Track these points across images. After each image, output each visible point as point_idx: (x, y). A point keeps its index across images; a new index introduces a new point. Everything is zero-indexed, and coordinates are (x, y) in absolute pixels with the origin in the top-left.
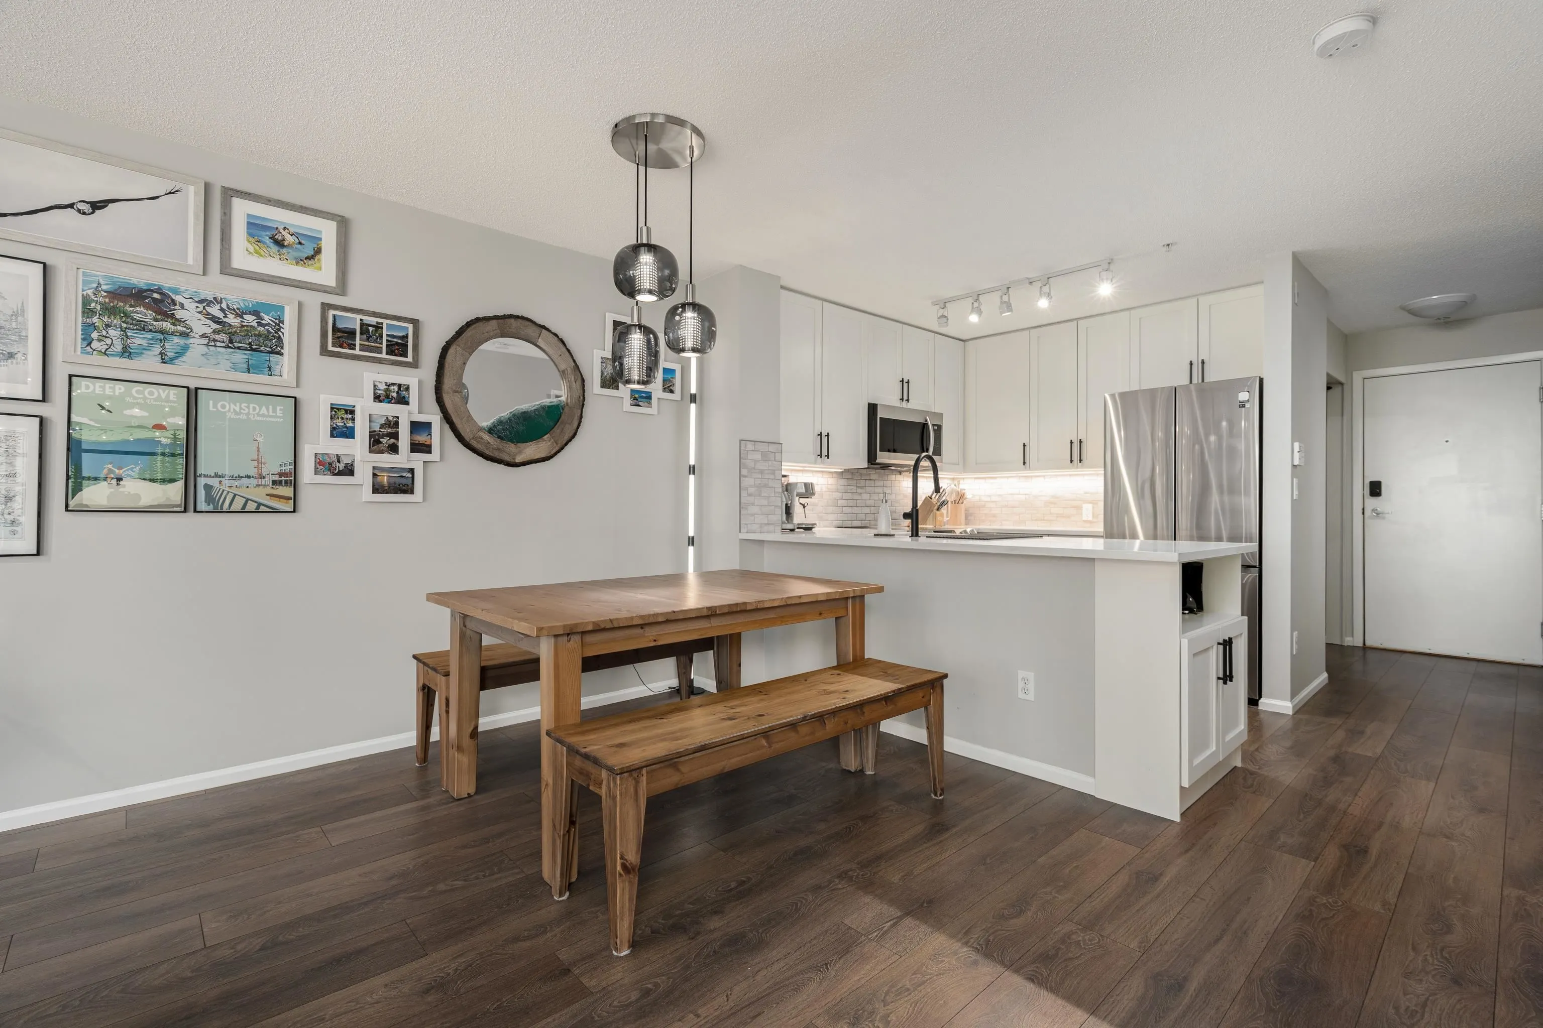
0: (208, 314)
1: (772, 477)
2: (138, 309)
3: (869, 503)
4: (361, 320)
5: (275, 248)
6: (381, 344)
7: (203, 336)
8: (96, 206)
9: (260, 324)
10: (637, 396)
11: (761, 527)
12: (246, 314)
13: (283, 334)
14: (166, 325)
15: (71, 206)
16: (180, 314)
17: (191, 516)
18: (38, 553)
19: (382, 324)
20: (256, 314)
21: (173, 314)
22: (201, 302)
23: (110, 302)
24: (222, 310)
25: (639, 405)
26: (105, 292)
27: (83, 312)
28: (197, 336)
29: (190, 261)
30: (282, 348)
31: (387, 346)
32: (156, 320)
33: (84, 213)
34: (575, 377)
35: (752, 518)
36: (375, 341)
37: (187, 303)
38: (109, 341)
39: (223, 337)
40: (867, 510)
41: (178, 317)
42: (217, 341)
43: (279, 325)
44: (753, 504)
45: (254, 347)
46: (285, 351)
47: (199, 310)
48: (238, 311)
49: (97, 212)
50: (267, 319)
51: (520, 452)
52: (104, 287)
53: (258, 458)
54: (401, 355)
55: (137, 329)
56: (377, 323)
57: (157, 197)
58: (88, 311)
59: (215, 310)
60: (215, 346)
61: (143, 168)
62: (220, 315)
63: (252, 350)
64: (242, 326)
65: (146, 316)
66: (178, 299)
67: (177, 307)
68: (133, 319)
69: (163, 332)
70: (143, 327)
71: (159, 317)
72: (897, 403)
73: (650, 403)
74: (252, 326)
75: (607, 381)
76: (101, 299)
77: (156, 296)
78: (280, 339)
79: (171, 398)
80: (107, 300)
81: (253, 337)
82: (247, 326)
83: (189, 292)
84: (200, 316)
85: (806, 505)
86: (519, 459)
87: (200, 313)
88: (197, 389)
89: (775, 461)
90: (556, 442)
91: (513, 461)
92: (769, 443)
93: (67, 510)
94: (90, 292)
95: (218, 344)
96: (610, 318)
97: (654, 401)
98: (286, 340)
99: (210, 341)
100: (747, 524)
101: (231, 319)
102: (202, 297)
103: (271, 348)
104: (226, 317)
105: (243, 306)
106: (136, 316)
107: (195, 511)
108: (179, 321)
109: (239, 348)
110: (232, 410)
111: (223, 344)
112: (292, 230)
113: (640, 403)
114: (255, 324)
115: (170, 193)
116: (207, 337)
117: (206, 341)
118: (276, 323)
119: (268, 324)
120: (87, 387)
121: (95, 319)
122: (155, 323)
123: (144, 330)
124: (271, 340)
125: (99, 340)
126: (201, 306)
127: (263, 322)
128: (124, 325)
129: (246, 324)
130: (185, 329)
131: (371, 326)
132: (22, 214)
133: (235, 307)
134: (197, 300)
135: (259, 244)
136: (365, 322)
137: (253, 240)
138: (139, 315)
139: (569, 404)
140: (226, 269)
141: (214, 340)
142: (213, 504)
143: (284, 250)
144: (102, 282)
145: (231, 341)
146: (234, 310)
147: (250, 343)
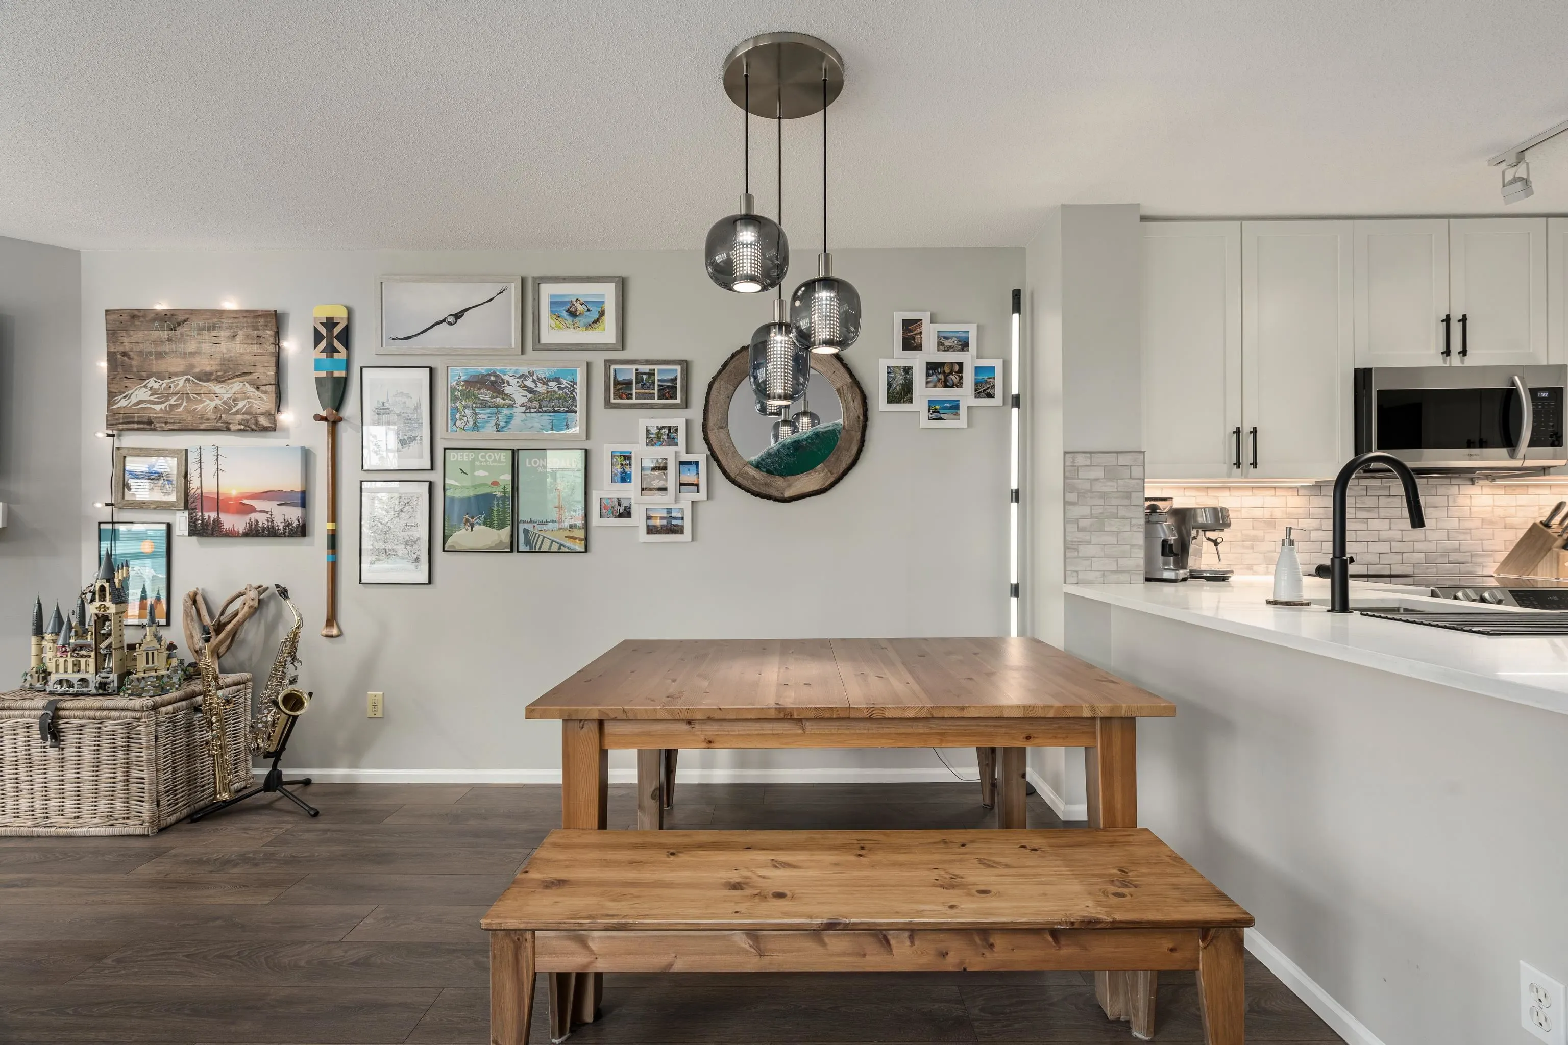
0: (525, 386)
1: (1126, 502)
2: (482, 391)
3: (1385, 535)
4: (637, 370)
5: (569, 320)
6: (654, 389)
7: (522, 405)
8: (458, 316)
9: (560, 388)
10: (937, 407)
11: (1104, 575)
12: (550, 381)
13: (576, 393)
14: (499, 400)
15: (444, 321)
16: (508, 390)
17: (515, 553)
18: (430, 582)
19: (654, 370)
20: (557, 380)
21: (503, 391)
22: (519, 378)
23: (467, 388)
24: (534, 381)
25: (940, 419)
26: (463, 381)
27: (451, 400)
28: (518, 406)
29: (513, 346)
30: (576, 406)
31: (659, 390)
32: (493, 397)
33: (451, 324)
34: (852, 395)
35: (1088, 562)
36: (648, 388)
37: (513, 381)
38: (465, 419)
39: (535, 404)
40: (1385, 547)
41: (506, 392)
42: (531, 408)
43: (573, 387)
44: (1089, 543)
45: (556, 409)
46: (578, 409)
47: (519, 384)
48: (544, 380)
49: (459, 320)
50: (565, 383)
51: (789, 486)
52: (463, 378)
53: (559, 505)
54: (671, 398)
55: (482, 407)
56: (650, 370)
57: (492, 299)
58: (454, 399)
59: (529, 383)
60: (530, 412)
61: (483, 278)
62: (532, 385)
63: (555, 411)
64: (548, 392)
65: (487, 395)
66: (506, 378)
67: (505, 384)
68: (479, 399)
69: (497, 406)
70: (485, 405)
71: (494, 395)
72: (1438, 361)
73: (957, 414)
74: (555, 391)
75: (897, 394)
76: (461, 388)
77: (492, 378)
78: (574, 399)
79: (502, 460)
80: (464, 388)
81: (556, 401)
82: (551, 392)
83: (512, 371)
84: (520, 389)
85: (1219, 541)
86: (787, 494)
87: (519, 386)
88: (518, 450)
89: (1130, 478)
90: (831, 472)
91: (782, 496)
93: (444, 550)
94: (454, 383)
95: (532, 410)
96: (899, 317)
97: (963, 411)
98: (578, 398)
99: (527, 408)
100: (1077, 572)
101: (541, 388)
102: (521, 373)
103: (568, 408)
104: (536, 387)
105: (548, 375)
106: (481, 397)
107: (518, 551)
108: (506, 395)
109: (546, 412)
110: (541, 465)
111: (535, 410)
112: (582, 300)
113: (943, 416)
114: (556, 389)
115: (500, 293)
116: (525, 406)
117: (523, 409)
118: (571, 386)
119: (566, 388)
120: (454, 456)
121: (458, 404)
122: (492, 400)
123: (486, 407)
124: (568, 401)
125: (461, 419)
126: (520, 380)
127: (562, 386)
128: (474, 405)
129: (550, 390)
130: (510, 402)
131: (645, 374)
132: (419, 334)
133: (543, 377)
134: (517, 376)
135: (559, 319)
136: (639, 371)
137: (555, 317)
138: (483, 396)
139: (846, 428)
140: (539, 347)
141: (530, 408)
142: (530, 546)
143: (577, 319)
144: (461, 374)
145: (540, 407)
146: (542, 379)
147: (553, 406)
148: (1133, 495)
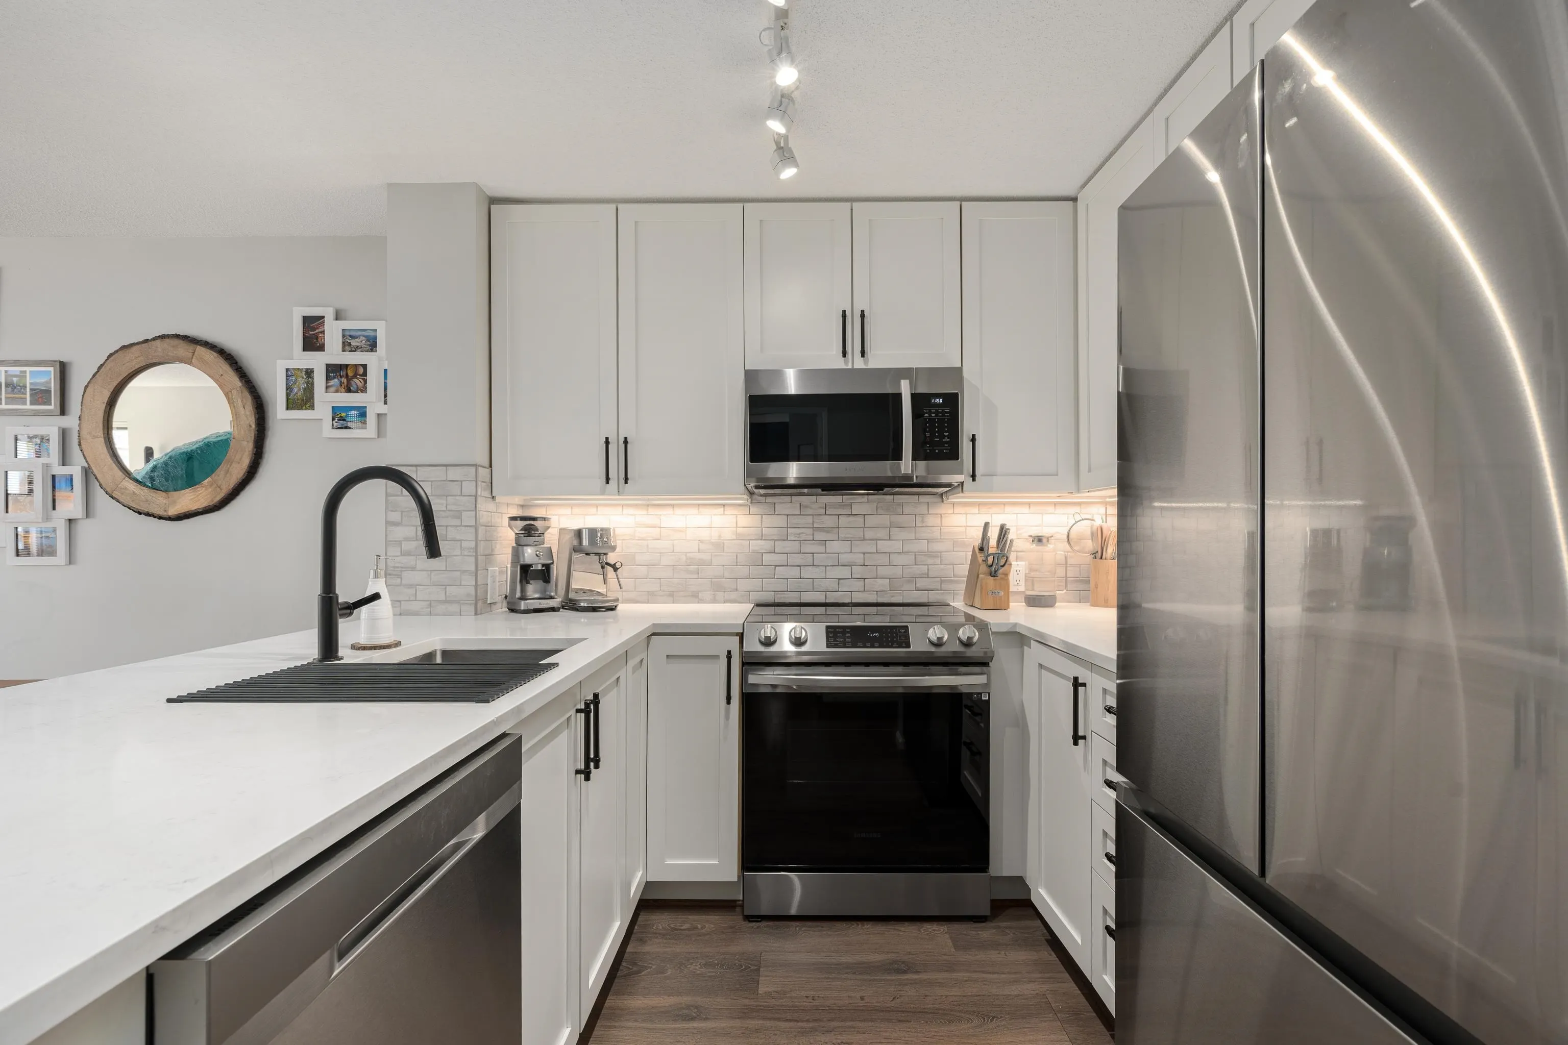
1: (457, 522)
3: (845, 558)
4: (6, 372)
6: (25, 394)
10: (343, 415)
11: (430, 605)
19: (25, 372)
25: (347, 428)
31: (31, 395)
34: (242, 401)
35: (412, 591)
36: (20, 392)
40: (844, 572)
44: (413, 569)
51: (174, 502)
54: (45, 404)
56: (21, 372)
72: (839, 363)
73: (365, 423)
75: (298, 400)
86: (172, 512)
90: (219, 487)
91: (165, 514)
92: (446, 466)
96: (298, 314)
97: (371, 419)
100: (400, 601)
113: (349, 424)
131: (16, 376)
136: (9, 373)
139: (236, 437)
148: (464, 514)
